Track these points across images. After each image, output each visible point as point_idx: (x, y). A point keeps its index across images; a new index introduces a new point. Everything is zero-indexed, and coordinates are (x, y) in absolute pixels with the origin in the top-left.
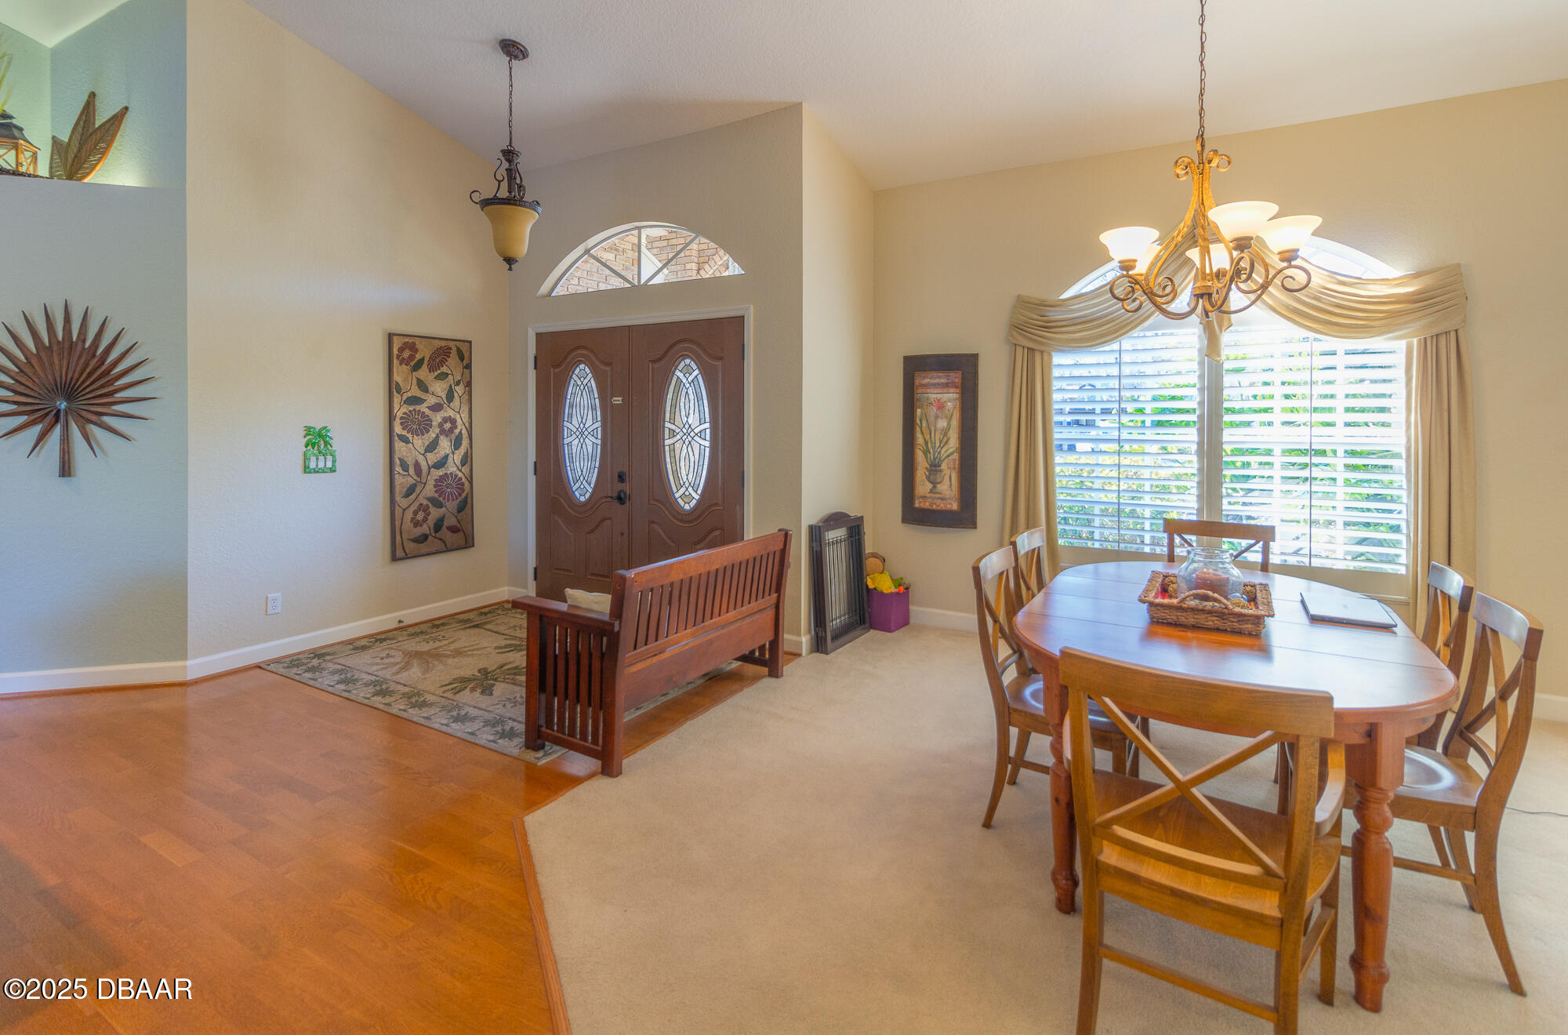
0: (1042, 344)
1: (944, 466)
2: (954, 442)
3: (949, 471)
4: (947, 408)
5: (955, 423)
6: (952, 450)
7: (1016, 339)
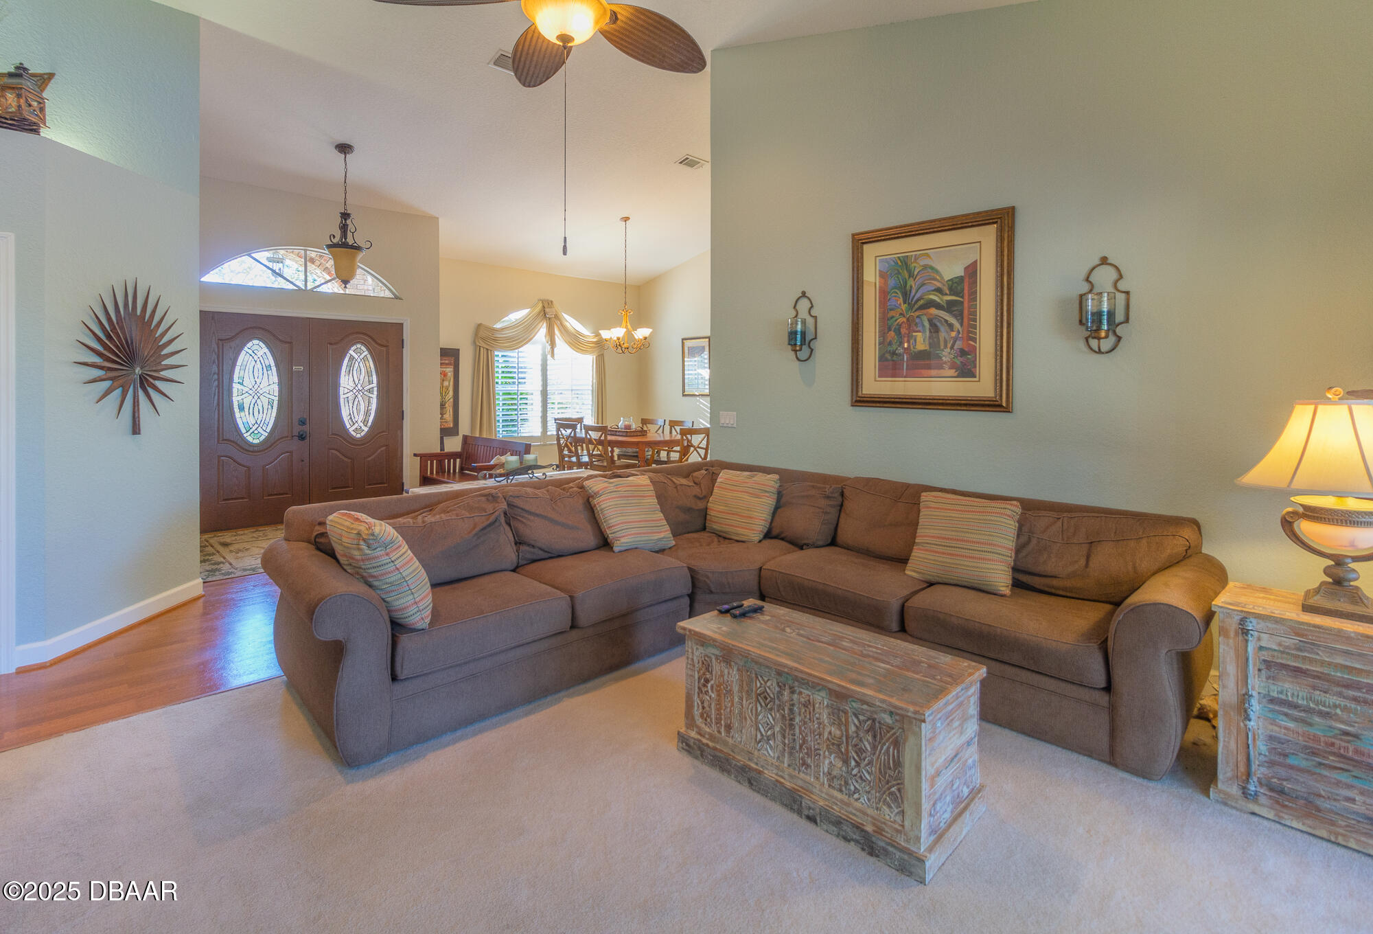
0: (493, 347)
1: (447, 405)
2: (451, 393)
3: (449, 407)
4: (450, 376)
5: (452, 383)
6: (450, 397)
7: (478, 344)
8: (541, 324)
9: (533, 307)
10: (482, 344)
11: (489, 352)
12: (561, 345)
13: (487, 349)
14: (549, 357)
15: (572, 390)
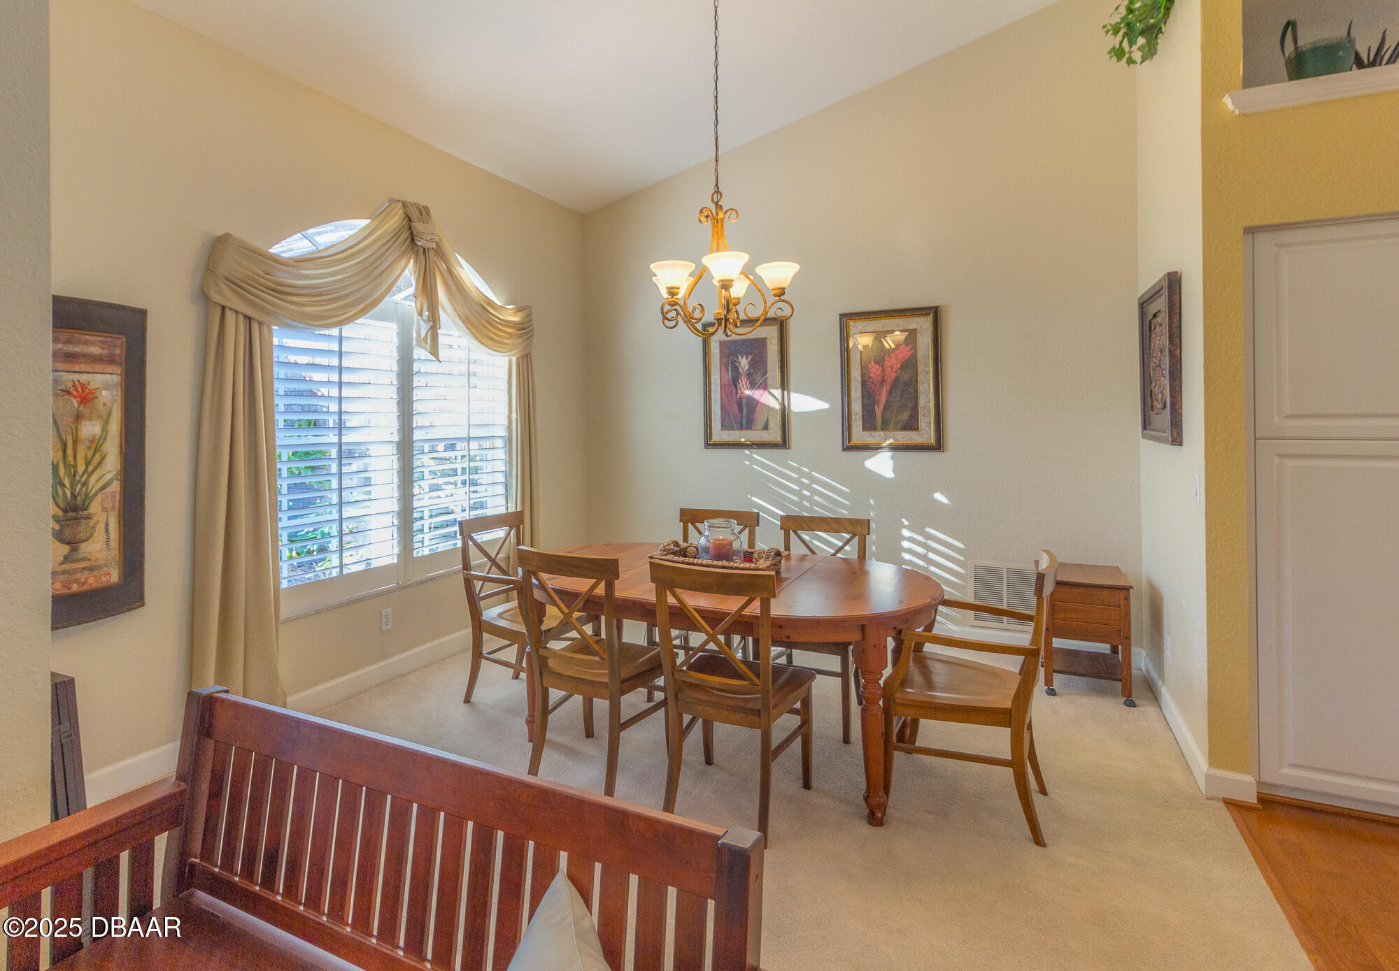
1: (95, 508)
2: (112, 462)
3: (105, 514)
4: (101, 400)
5: (115, 427)
6: (108, 477)
7: (216, 298)
8: (403, 262)
9: (378, 216)
10: (234, 302)
11: (255, 327)
12: (454, 335)
13: (249, 319)
14: (420, 353)
15: (469, 439)
